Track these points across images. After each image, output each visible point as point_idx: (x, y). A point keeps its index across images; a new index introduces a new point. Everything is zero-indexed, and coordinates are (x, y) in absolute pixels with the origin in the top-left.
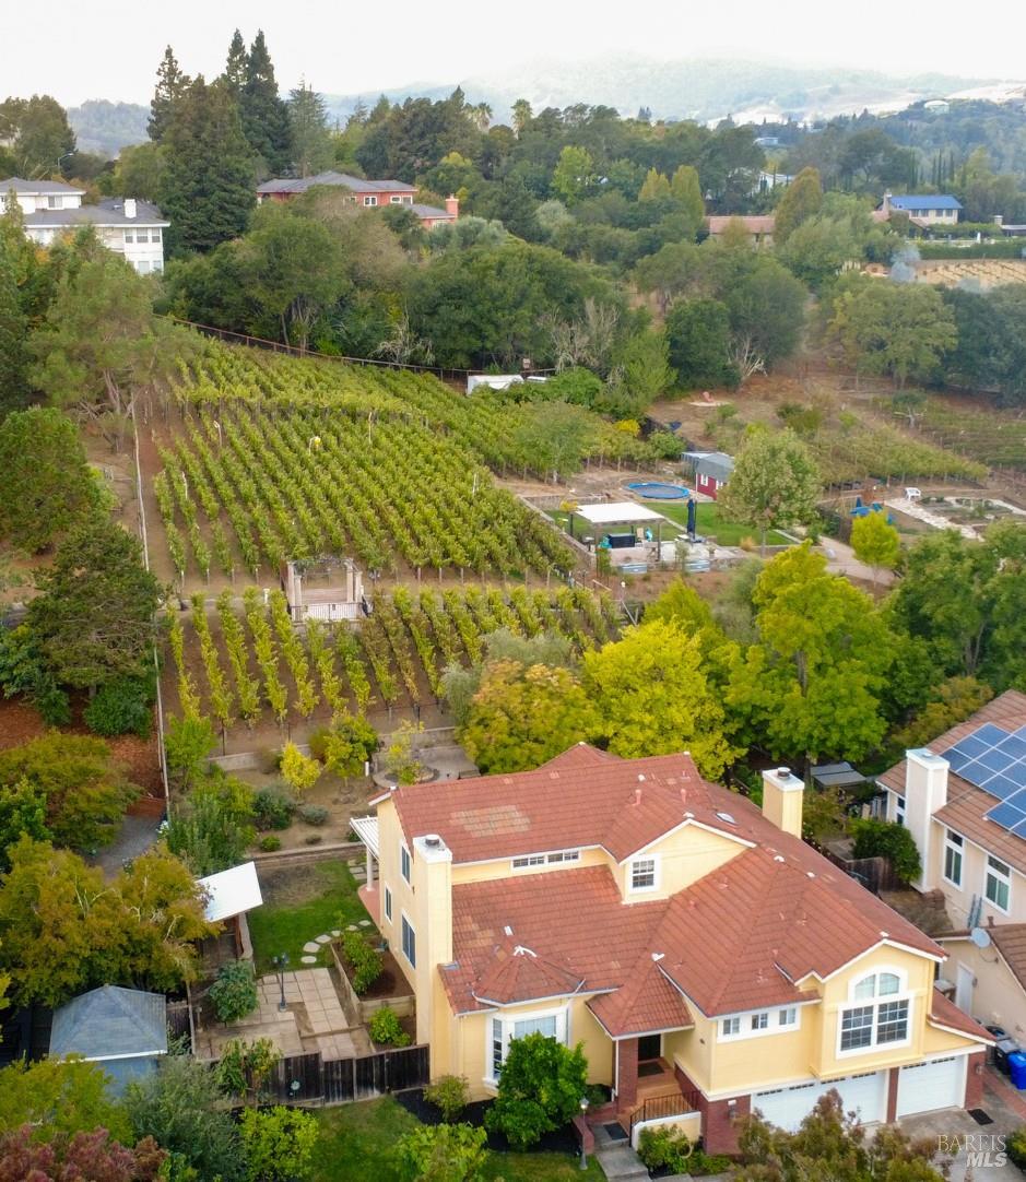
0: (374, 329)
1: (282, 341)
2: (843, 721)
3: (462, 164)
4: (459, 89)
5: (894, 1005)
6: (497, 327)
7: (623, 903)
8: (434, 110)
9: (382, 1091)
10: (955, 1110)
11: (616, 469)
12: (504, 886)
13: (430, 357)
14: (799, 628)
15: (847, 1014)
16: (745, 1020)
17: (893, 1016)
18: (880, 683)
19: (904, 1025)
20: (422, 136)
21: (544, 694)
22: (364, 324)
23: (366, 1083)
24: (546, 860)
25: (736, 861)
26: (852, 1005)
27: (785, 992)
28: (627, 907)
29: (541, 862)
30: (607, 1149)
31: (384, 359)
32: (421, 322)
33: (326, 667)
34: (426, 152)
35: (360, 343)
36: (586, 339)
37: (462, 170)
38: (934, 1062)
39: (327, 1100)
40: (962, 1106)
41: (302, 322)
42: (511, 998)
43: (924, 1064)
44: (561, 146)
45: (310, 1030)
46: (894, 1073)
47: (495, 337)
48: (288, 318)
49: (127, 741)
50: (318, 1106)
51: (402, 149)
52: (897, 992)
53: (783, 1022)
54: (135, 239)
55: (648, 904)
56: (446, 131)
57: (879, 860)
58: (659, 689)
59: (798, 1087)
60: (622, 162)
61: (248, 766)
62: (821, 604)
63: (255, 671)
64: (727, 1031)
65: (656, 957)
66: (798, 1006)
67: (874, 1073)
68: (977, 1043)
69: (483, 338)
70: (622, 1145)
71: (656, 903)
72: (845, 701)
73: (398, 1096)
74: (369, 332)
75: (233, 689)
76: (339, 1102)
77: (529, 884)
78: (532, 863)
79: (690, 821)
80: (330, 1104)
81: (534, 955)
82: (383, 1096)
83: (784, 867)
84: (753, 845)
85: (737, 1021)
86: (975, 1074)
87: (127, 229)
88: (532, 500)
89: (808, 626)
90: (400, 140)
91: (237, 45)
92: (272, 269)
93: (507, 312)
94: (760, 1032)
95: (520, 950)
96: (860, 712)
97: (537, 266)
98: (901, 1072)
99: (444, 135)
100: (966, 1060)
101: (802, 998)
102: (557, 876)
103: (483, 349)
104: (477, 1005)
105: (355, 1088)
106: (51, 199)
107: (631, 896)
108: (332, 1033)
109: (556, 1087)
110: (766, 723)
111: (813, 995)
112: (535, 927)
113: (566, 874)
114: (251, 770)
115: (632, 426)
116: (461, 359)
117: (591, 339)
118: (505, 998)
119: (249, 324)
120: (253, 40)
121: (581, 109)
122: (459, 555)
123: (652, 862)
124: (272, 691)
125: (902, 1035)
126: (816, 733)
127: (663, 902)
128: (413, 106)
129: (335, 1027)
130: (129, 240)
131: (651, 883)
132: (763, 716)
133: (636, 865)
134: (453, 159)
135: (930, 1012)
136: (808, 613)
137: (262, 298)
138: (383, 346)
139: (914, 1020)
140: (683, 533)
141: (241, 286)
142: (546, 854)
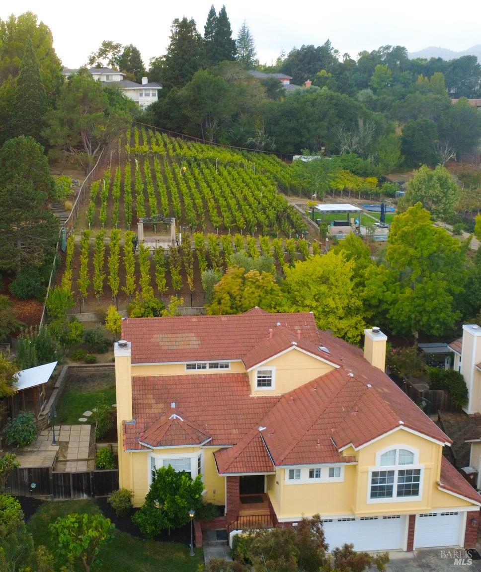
0: (246, 132)
1: (202, 138)
2: (429, 309)
3: (326, 75)
4: (328, 40)
5: (409, 472)
6: (309, 131)
7: (251, 396)
8: (316, 50)
9: (89, 495)
10: (457, 548)
11: (358, 199)
12: (178, 380)
13: (274, 146)
14: (406, 253)
15: (375, 474)
16: (305, 471)
17: (409, 479)
18: (458, 290)
19: (417, 486)
20: (309, 63)
21: (253, 286)
22: (242, 129)
23: (79, 489)
24: (208, 366)
25: (326, 376)
26: (379, 468)
27: (333, 455)
28: (253, 399)
29: (205, 368)
30: (212, 545)
31: (252, 147)
32: (271, 128)
33: (144, 270)
34: (310, 71)
35: (240, 139)
36: (358, 138)
37: (327, 78)
38: (443, 514)
39: (55, 496)
40: (462, 546)
41: (212, 128)
42: (159, 444)
43: (435, 515)
44: (376, 65)
45: (65, 457)
46: (412, 518)
47: (308, 136)
48: (204, 126)
49: (33, 303)
50: (49, 500)
51: (299, 70)
52: (412, 463)
53: (331, 475)
54: (144, 95)
55: (266, 398)
56: (321, 61)
57: (440, 391)
58: (323, 288)
59: (344, 520)
60: (406, 72)
61: (94, 320)
62: (423, 240)
63: (106, 270)
64: (291, 477)
65: (261, 429)
66: (342, 465)
67: (398, 517)
68: (474, 505)
69: (302, 136)
70: (223, 544)
71: (271, 398)
72: (432, 297)
73: (98, 500)
74: (244, 133)
75: (91, 278)
76: (62, 499)
77: (194, 380)
78: (199, 368)
79: (294, 347)
80: (56, 500)
81: (182, 420)
82: (89, 498)
83: (352, 380)
84: (338, 367)
85: (299, 471)
86: (471, 526)
87: (140, 89)
88: (300, 205)
89: (411, 251)
90: (298, 65)
91: (212, 12)
92: (195, 100)
93: (315, 123)
94: (314, 480)
95: (174, 416)
96: (439, 304)
97: (334, 101)
98: (417, 519)
99: (320, 63)
100: (465, 516)
101: (344, 460)
102: (213, 377)
103: (301, 142)
104: (140, 446)
105: (72, 492)
106: (107, 76)
107: (257, 391)
108: (78, 460)
109: (173, 501)
110: (386, 311)
111: (352, 459)
112: (191, 404)
113: (220, 376)
114: (94, 322)
115: (374, 180)
116: (290, 148)
117: (360, 138)
118: (155, 443)
119: (184, 129)
120: (220, 10)
121: (388, 47)
122: (241, 222)
123: (271, 372)
124: (112, 280)
125: (416, 493)
126: (413, 316)
127: (276, 398)
128: (305, 49)
129: (80, 457)
130: (141, 95)
131: (269, 385)
132: (385, 306)
133: (259, 372)
134: (323, 72)
135: (438, 480)
136: (415, 245)
137: (189, 114)
138: (250, 140)
139: (424, 484)
140: (377, 222)
141: (180, 109)
142: (208, 362)
